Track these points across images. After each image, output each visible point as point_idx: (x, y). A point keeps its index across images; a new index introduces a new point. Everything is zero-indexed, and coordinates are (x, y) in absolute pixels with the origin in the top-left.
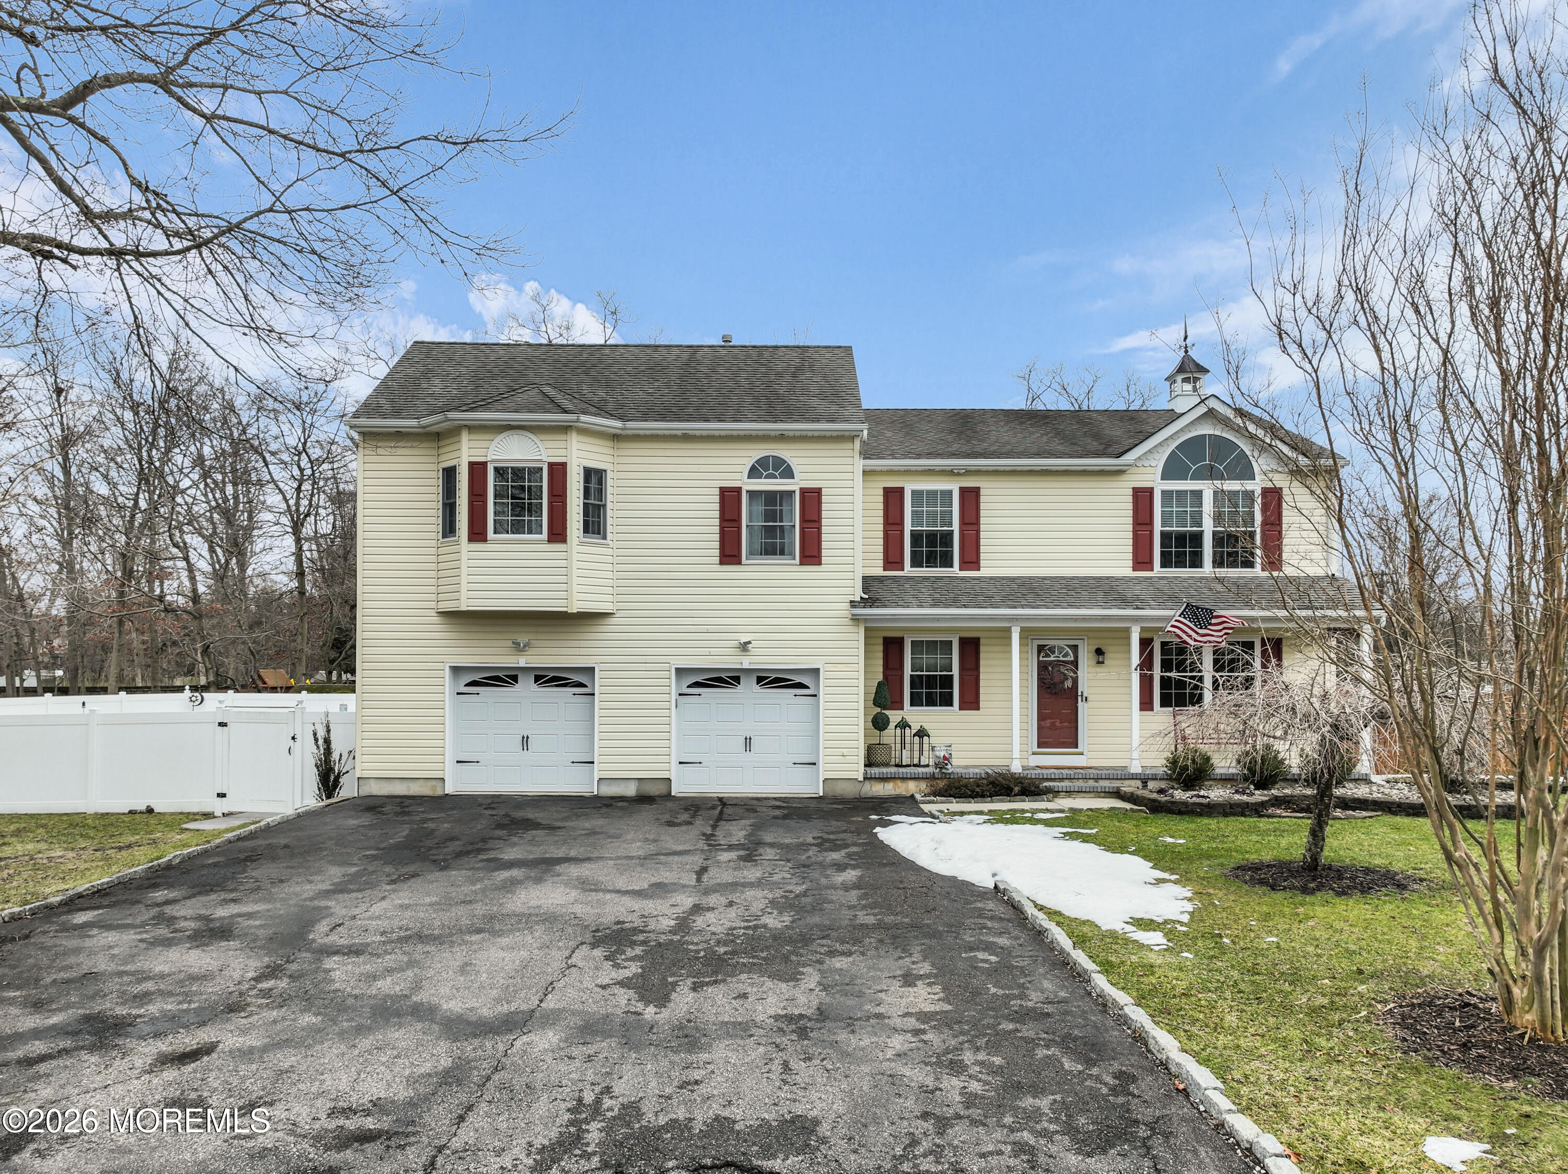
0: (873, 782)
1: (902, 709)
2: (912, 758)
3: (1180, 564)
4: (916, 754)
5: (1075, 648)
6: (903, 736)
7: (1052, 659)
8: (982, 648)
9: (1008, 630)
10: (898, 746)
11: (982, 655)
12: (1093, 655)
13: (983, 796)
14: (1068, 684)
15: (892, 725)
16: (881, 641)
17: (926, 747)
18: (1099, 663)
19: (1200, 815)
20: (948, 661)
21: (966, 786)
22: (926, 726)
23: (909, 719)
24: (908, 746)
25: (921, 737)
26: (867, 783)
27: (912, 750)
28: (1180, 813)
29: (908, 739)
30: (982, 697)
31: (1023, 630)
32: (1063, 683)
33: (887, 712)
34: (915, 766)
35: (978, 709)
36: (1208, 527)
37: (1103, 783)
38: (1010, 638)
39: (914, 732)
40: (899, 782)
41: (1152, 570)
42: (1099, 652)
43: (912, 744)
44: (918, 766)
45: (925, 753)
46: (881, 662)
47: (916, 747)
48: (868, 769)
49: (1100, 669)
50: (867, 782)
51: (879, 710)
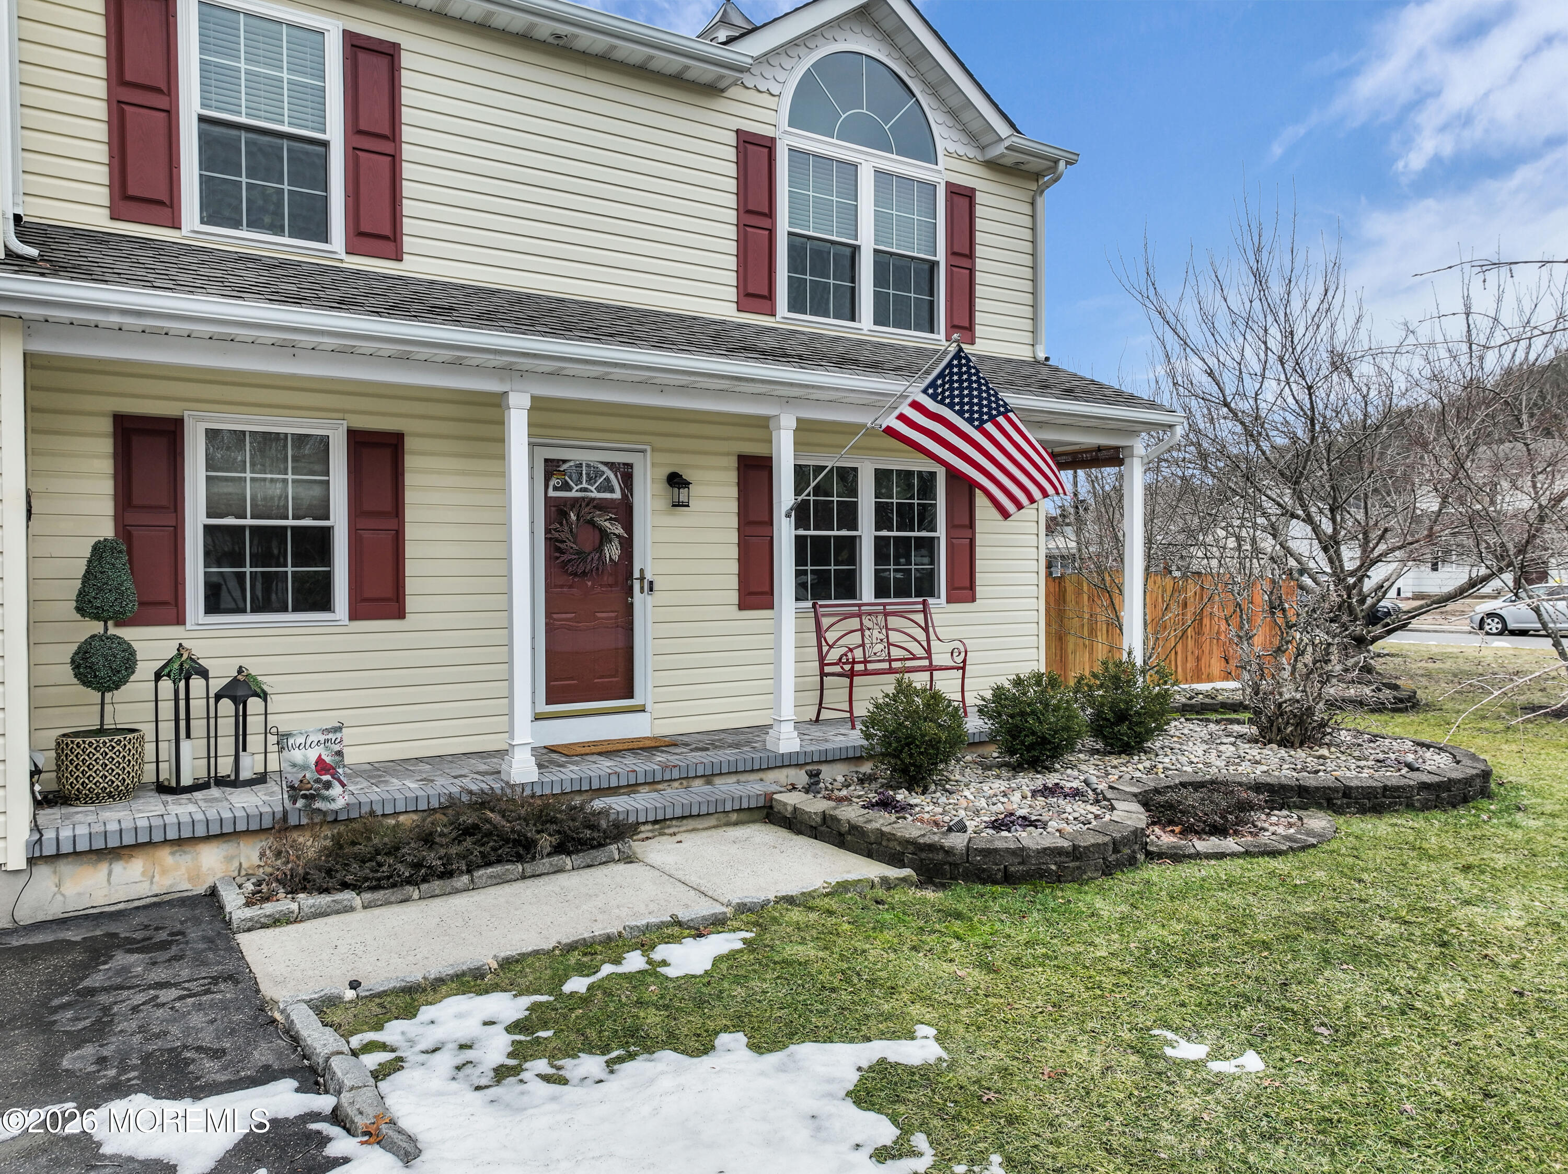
0: (65, 868)
1: (180, 620)
2: (212, 756)
3: (820, 309)
4: (226, 745)
5: (626, 474)
6: (182, 703)
7: (573, 494)
8: (410, 462)
9: (498, 402)
10: (167, 729)
11: (410, 479)
12: (662, 487)
13: (447, 874)
14: (613, 551)
15: (145, 669)
16: (107, 425)
17: (254, 723)
18: (677, 505)
19: (1058, 879)
20: (317, 491)
21: (393, 850)
22: (254, 667)
23: (200, 649)
24: (198, 727)
25: (240, 702)
26: (44, 875)
27: (212, 736)
28: (1009, 879)
29: (198, 706)
30: (411, 586)
31: (538, 406)
32: (600, 549)
33: (127, 633)
34: (221, 782)
35: (400, 614)
36: (867, 241)
37: (726, 787)
38: (501, 423)
39: (216, 685)
40: (165, 856)
41: (773, 314)
42: (676, 481)
43: (212, 718)
44: (233, 782)
45: (255, 741)
46: (107, 487)
47: (227, 726)
48: (49, 816)
49: (682, 517)
50: (43, 872)
51: (97, 627)
